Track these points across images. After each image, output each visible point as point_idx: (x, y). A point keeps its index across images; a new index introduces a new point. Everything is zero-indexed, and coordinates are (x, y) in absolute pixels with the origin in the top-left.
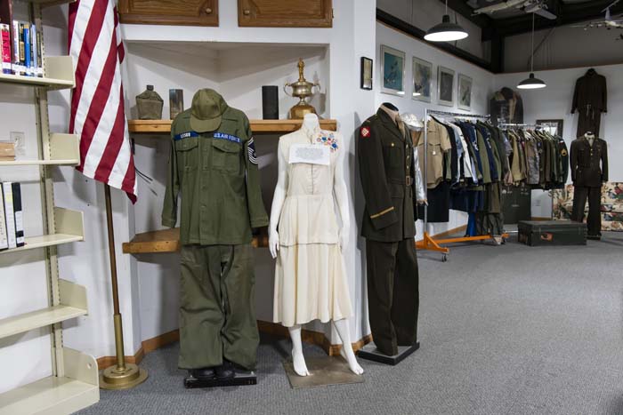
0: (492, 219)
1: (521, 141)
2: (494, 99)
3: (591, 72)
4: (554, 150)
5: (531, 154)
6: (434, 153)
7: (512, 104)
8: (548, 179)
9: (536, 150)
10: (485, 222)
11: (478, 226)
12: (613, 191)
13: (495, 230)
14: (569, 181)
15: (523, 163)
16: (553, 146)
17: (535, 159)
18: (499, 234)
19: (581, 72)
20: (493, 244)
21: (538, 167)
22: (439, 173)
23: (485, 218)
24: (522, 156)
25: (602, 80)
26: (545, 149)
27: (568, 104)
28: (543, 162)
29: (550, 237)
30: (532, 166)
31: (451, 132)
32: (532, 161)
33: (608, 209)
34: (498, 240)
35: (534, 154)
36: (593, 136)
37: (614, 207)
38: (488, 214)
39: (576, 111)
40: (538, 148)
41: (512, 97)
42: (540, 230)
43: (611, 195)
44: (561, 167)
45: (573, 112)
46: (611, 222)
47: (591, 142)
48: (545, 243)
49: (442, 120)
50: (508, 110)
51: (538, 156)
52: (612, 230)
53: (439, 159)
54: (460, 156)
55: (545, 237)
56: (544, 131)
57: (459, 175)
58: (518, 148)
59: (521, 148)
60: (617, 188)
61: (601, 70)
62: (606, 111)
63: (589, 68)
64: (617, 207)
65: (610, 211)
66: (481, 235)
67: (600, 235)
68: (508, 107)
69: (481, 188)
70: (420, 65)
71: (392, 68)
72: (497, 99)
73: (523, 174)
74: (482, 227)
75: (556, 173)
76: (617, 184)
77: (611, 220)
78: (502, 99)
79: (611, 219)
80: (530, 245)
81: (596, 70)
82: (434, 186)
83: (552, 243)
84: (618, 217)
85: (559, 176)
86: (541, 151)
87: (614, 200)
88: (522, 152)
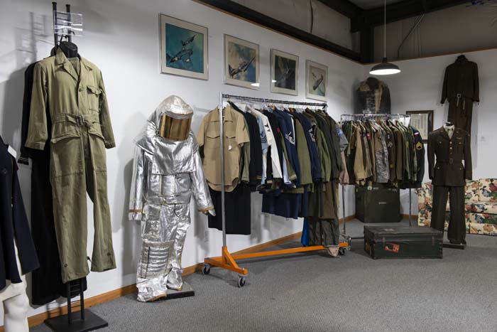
0: (326, 225)
1: (367, 132)
2: (359, 89)
3: (461, 59)
4: (407, 143)
5: (379, 148)
6: (230, 148)
7: (378, 94)
8: (399, 177)
9: (384, 143)
10: (318, 229)
11: (311, 233)
12: (488, 188)
13: (329, 240)
14: (426, 179)
15: (368, 158)
16: (405, 138)
17: (383, 154)
18: (334, 244)
19: (450, 59)
20: (327, 255)
21: (387, 163)
22: (234, 172)
23: (318, 224)
24: (367, 150)
25: (473, 67)
26: (396, 143)
27: (438, 94)
28: (393, 159)
29: (396, 248)
30: (379, 162)
31: (251, 121)
32: (379, 156)
33: (479, 210)
34: (334, 251)
35: (382, 147)
36: (453, 127)
37: (485, 207)
38: (320, 220)
39: (446, 100)
40: (387, 141)
41: (377, 88)
42: (384, 240)
43: (486, 193)
44: (416, 164)
45: (442, 102)
46: (483, 225)
47: (450, 134)
48: (391, 255)
49: (243, 107)
50: (374, 101)
51: (386, 151)
52: (485, 234)
53: (235, 156)
54: (265, 151)
55: (391, 247)
56: (397, 122)
57: (265, 175)
58: (362, 141)
59: (366, 141)
60: (492, 185)
61: (471, 56)
62: (478, 101)
63: (460, 54)
64: (490, 209)
65: (481, 212)
66: (314, 245)
67: (465, 243)
68: (374, 98)
69: (301, 191)
70: (236, 45)
71: (184, 45)
72: (362, 90)
73: (369, 172)
74: (314, 234)
75: (408, 171)
76: (492, 180)
77: (483, 223)
78: (367, 89)
79: (483, 221)
80: (373, 257)
81: (467, 57)
82: (231, 189)
83: (398, 255)
84: (490, 219)
85: (413, 172)
86: (391, 144)
87: (489, 198)
88: (366, 146)
